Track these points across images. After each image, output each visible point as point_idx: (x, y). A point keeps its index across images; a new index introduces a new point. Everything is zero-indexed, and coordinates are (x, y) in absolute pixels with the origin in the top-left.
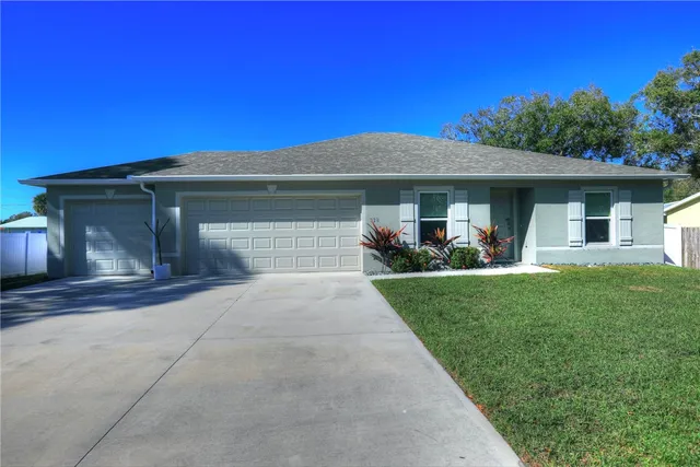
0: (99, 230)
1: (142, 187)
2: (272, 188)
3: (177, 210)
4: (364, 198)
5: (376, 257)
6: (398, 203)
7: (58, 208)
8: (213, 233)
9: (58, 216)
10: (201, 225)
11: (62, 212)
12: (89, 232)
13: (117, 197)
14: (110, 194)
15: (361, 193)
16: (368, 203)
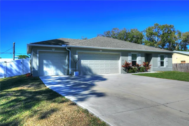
0: (48, 61)
1: (67, 48)
2: (101, 51)
3: (77, 56)
4: (121, 55)
5: (123, 70)
6: (127, 56)
7: (37, 54)
8: (85, 63)
9: (37, 56)
10: (81, 60)
11: (38, 55)
12: (45, 62)
13: (55, 51)
14: (53, 50)
15: (120, 53)
16: (122, 56)
